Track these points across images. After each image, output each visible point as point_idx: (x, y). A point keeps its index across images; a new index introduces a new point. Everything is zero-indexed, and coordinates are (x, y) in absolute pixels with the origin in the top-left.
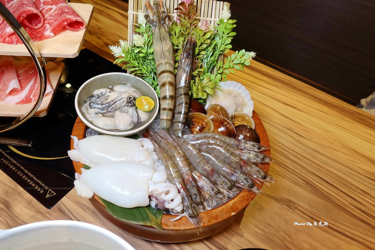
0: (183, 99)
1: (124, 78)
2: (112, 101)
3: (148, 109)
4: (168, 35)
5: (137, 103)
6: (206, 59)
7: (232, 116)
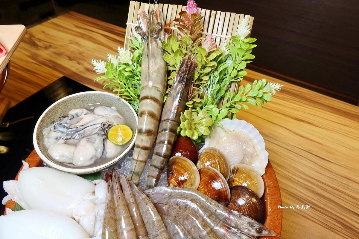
0: (165, 137)
1: (110, 99)
2: (83, 126)
3: (120, 142)
4: (160, 52)
5: (110, 132)
6: (211, 87)
7: (234, 168)
